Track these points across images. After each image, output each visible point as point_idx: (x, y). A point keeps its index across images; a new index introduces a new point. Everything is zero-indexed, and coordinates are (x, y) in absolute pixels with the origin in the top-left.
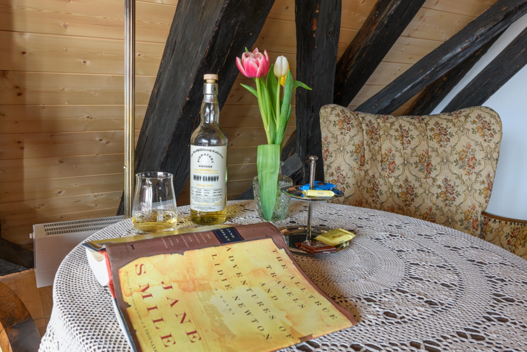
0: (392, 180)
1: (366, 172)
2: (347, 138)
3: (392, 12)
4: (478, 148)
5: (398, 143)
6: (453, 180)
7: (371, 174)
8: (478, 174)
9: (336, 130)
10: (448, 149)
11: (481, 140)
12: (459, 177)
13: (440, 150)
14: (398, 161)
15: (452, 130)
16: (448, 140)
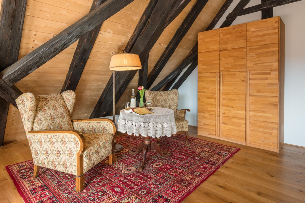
0: (159, 104)
1: (154, 103)
2: (150, 96)
3: (158, 69)
4: (174, 97)
5: (160, 97)
6: (171, 104)
7: (155, 103)
8: (175, 102)
9: (148, 95)
10: (169, 98)
11: (175, 96)
12: (172, 103)
13: (168, 98)
14: (160, 100)
15: (170, 94)
16: (169, 96)
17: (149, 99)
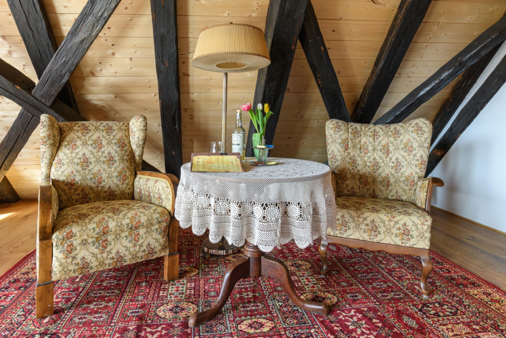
0: (366, 159)
1: (349, 154)
2: (337, 136)
3: (381, 67)
4: (414, 141)
5: (371, 139)
6: (401, 159)
7: (352, 154)
8: (415, 155)
9: (332, 132)
10: (399, 142)
11: (416, 136)
12: (404, 157)
13: (395, 142)
14: (370, 148)
15: (402, 131)
16: (399, 137)
17: (334, 142)
